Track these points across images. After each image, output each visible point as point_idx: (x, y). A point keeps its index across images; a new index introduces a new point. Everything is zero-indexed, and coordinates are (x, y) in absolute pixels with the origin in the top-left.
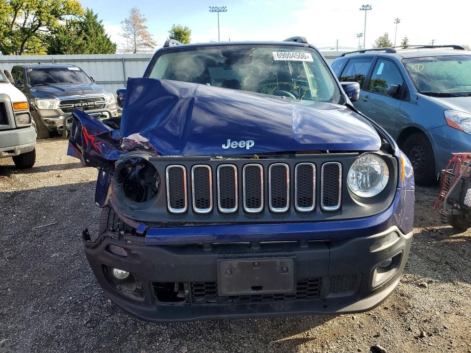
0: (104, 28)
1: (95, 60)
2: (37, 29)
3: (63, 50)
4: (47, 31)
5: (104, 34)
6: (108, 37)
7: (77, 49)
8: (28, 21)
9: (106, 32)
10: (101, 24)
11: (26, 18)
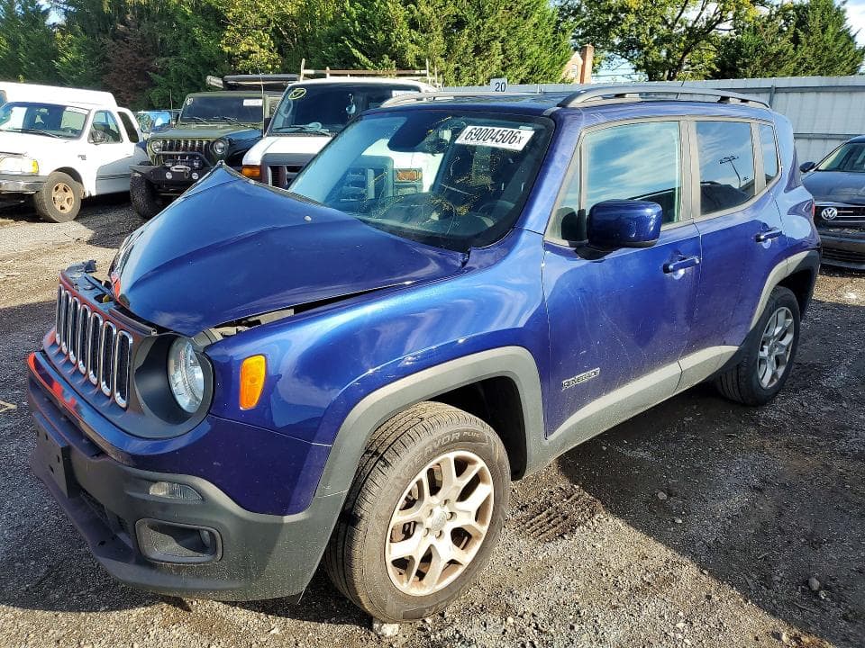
0: (846, 15)
1: (802, 90)
2: (713, 27)
3: (739, 66)
4: (730, 30)
5: (844, 27)
6: (852, 34)
7: (771, 61)
8: (704, 15)
9: (848, 23)
10: (842, 8)
11: (703, 9)
